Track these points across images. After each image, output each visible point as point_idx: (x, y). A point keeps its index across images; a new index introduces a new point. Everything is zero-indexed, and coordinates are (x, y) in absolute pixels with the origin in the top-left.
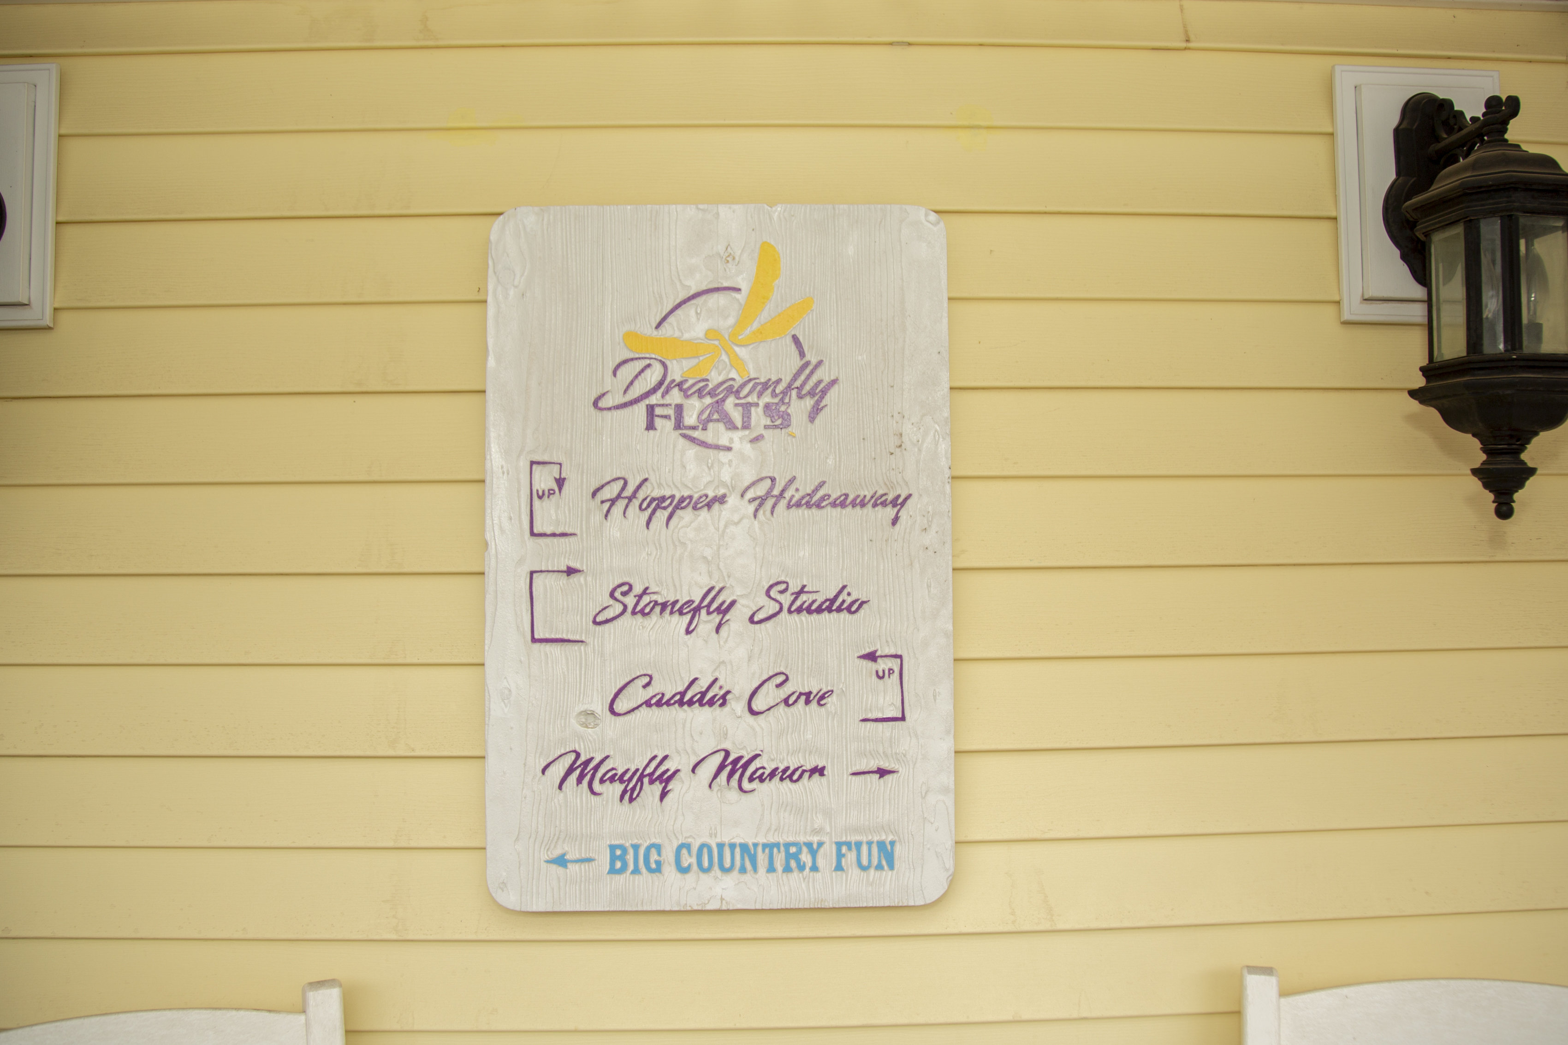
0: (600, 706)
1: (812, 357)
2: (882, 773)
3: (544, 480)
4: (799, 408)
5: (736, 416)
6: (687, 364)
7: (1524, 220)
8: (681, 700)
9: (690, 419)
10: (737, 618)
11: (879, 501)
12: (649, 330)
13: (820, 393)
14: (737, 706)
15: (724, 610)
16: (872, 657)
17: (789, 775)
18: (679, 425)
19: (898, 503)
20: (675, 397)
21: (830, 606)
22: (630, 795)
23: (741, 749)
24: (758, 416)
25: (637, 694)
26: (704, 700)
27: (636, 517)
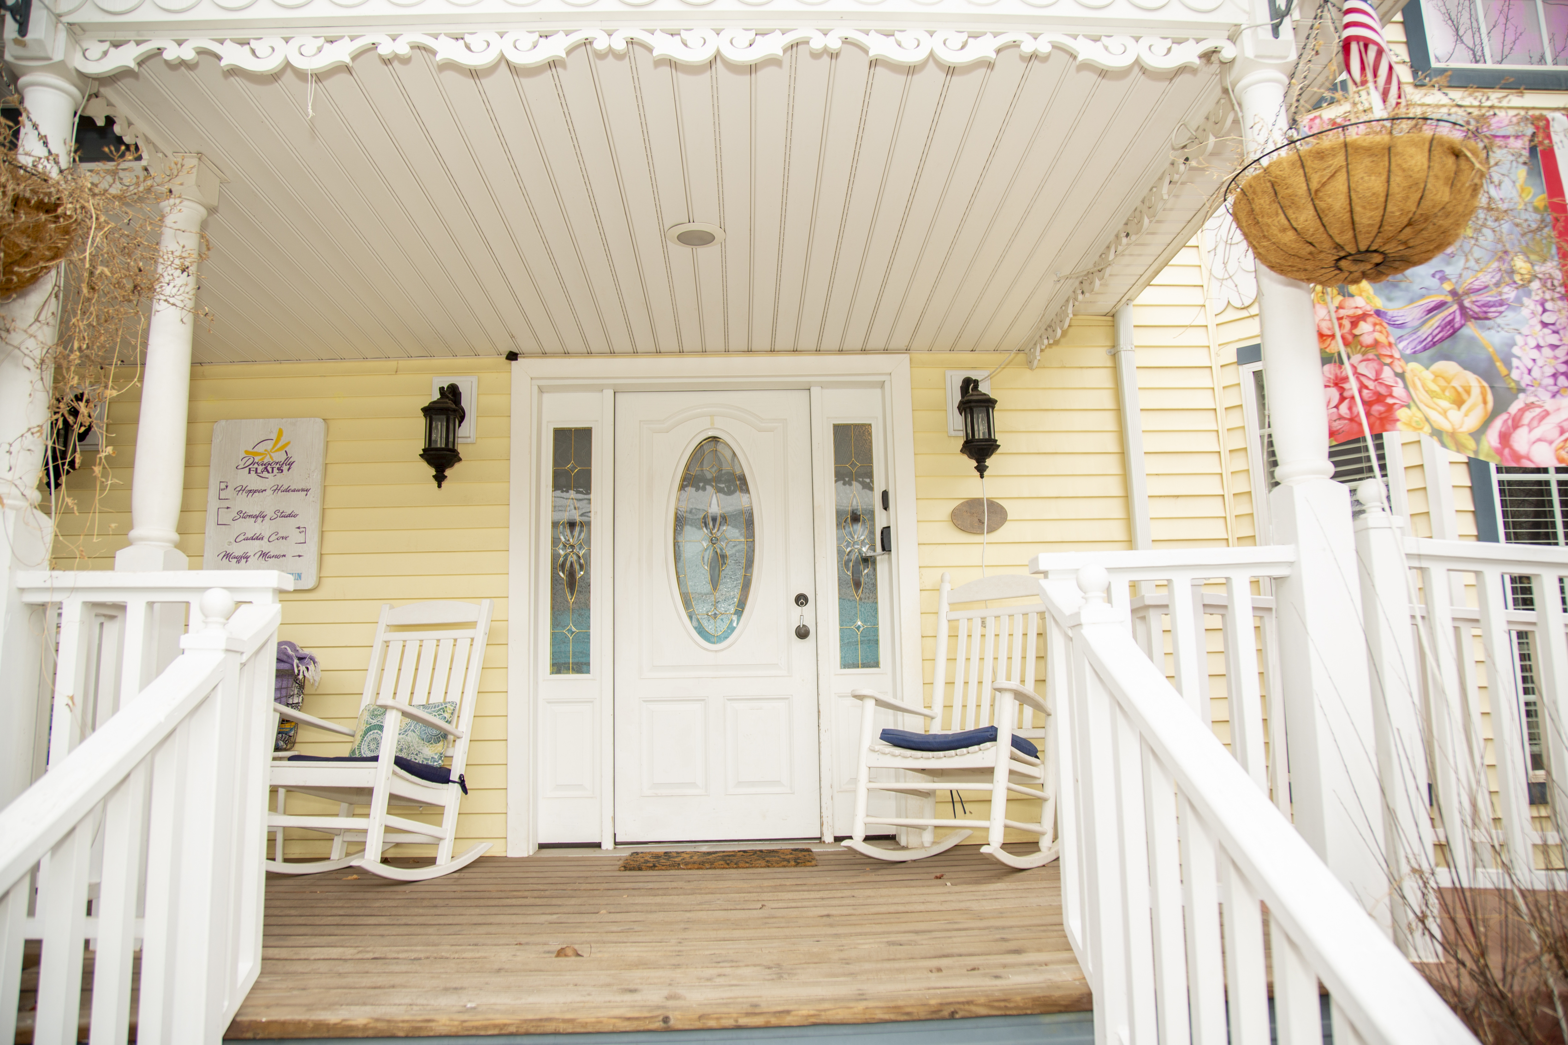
0: (233, 541)
1: (289, 455)
2: (299, 556)
3: (223, 486)
4: (285, 468)
5: (270, 470)
6: (260, 458)
7: (434, 416)
8: (252, 539)
9: (259, 471)
10: (267, 518)
11: (303, 490)
12: (251, 450)
13: (291, 464)
14: (266, 540)
15: (264, 517)
16: (299, 528)
17: (277, 557)
18: (256, 472)
19: (307, 490)
20: (256, 466)
21: (289, 516)
22: (238, 562)
23: (265, 550)
24: (275, 470)
25: (242, 537)
26: (257, 539)
27: (245, 494)
